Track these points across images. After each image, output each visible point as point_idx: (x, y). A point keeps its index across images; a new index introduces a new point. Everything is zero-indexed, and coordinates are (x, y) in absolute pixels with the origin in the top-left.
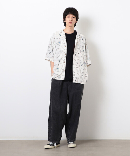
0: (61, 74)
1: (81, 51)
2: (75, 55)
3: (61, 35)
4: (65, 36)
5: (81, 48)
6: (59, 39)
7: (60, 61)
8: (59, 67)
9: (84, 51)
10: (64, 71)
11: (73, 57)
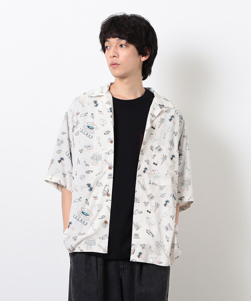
0: (96, 233)
1: (165, 158)
2: (144, 172)
3: (97, 105)
4: (111, 106)
5: (165, 147)
6: (89, 115)
7: (91, 189)
8: (87, 207)
9: (174, 156)
10: (106, 222)
11: (138, 179)
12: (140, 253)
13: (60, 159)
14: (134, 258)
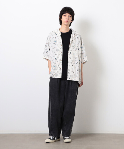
0: (58, 72)
1: (76, 49)
2: (70, 53)
3: (56, 35)
4: (61, 35)
5: (76, 46)
7: (56, 59)
8: (55, 65)
9: (79, 49)
10: (61, 69)
11: (68, 56)
12: (70, 78)
14: (68, 79)
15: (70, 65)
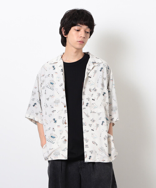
1: (99, 95)
2: (87, 105)
3: (54, 69)
7: (55, 122)
8: (54, 133)
9: (105, 93)
10: (65, 140)
13: (34, 104)
15: (87, 130)
